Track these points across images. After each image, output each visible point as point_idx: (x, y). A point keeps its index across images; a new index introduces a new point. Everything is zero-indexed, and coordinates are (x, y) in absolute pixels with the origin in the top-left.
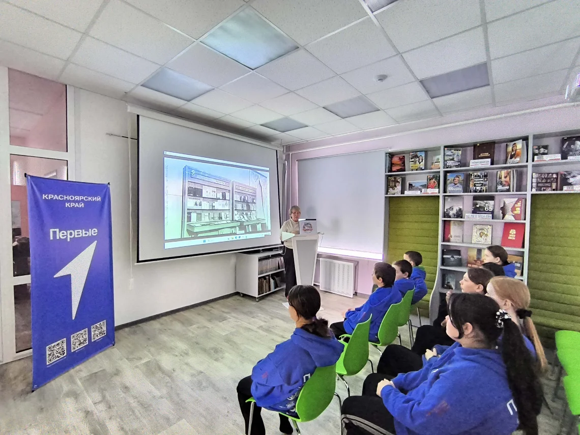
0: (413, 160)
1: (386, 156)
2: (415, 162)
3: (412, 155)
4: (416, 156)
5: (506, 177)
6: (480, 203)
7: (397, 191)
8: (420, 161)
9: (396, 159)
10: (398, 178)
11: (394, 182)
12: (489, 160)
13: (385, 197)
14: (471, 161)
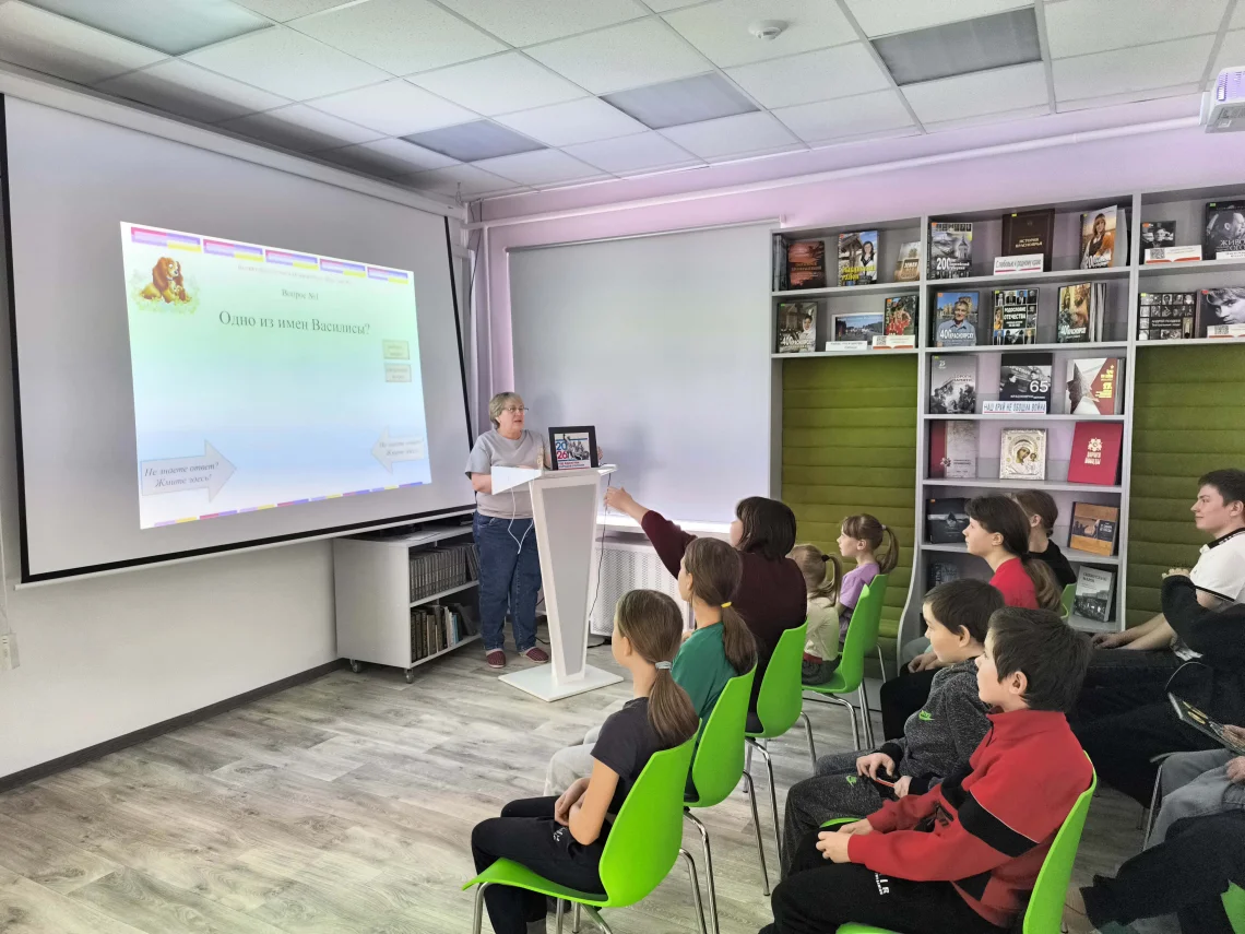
0: (847, 254)
1: (774, 243)
2: (853, 261)
3: (844, 240)
4: (856, 244)
5: (1079, 303)
6: (1020, 372)
7: (803, 344)
8: (867, 257)
9: (800, 252)
10: (806, 305)
11: (795, 318)
12: (1040, 257)
13: (774, 360)
14: (996, 259)
